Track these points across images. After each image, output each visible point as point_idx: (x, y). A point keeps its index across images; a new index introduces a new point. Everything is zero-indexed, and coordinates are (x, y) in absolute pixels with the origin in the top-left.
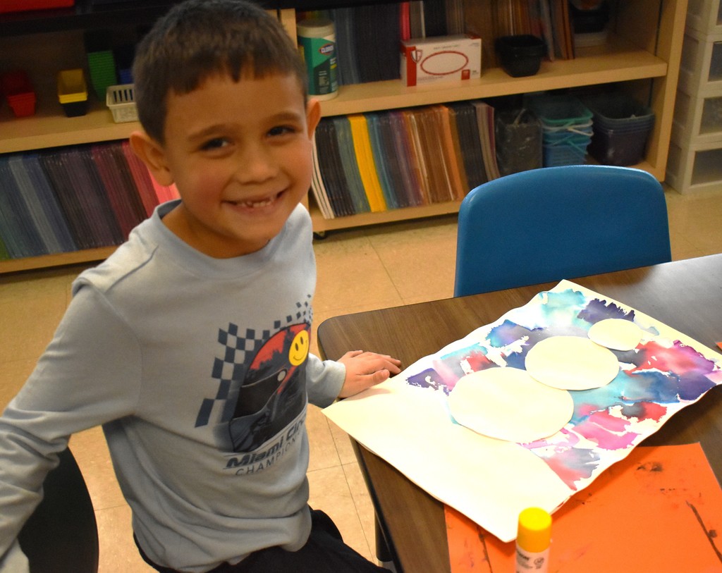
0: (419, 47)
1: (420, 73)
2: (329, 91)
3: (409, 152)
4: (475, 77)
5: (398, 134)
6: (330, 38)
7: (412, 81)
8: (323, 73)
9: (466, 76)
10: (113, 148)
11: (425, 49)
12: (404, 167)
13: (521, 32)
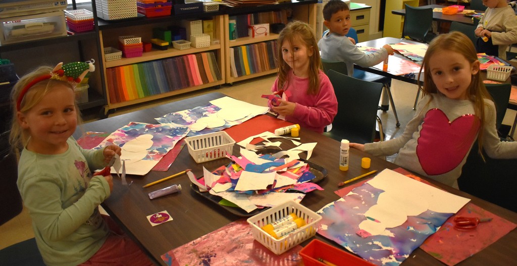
0: (255, 26)
1: (255, 34)
2: (235, 39)
3: (256, 56)
4: (268, 34)
5: (253, 51)
6: (235, 23)
7: (253, 36)
8: (234, 33)
9: (266, 35)
10: (181, 57)
11: (256, 26)
12: (255, 61)
13: (276, 22)
